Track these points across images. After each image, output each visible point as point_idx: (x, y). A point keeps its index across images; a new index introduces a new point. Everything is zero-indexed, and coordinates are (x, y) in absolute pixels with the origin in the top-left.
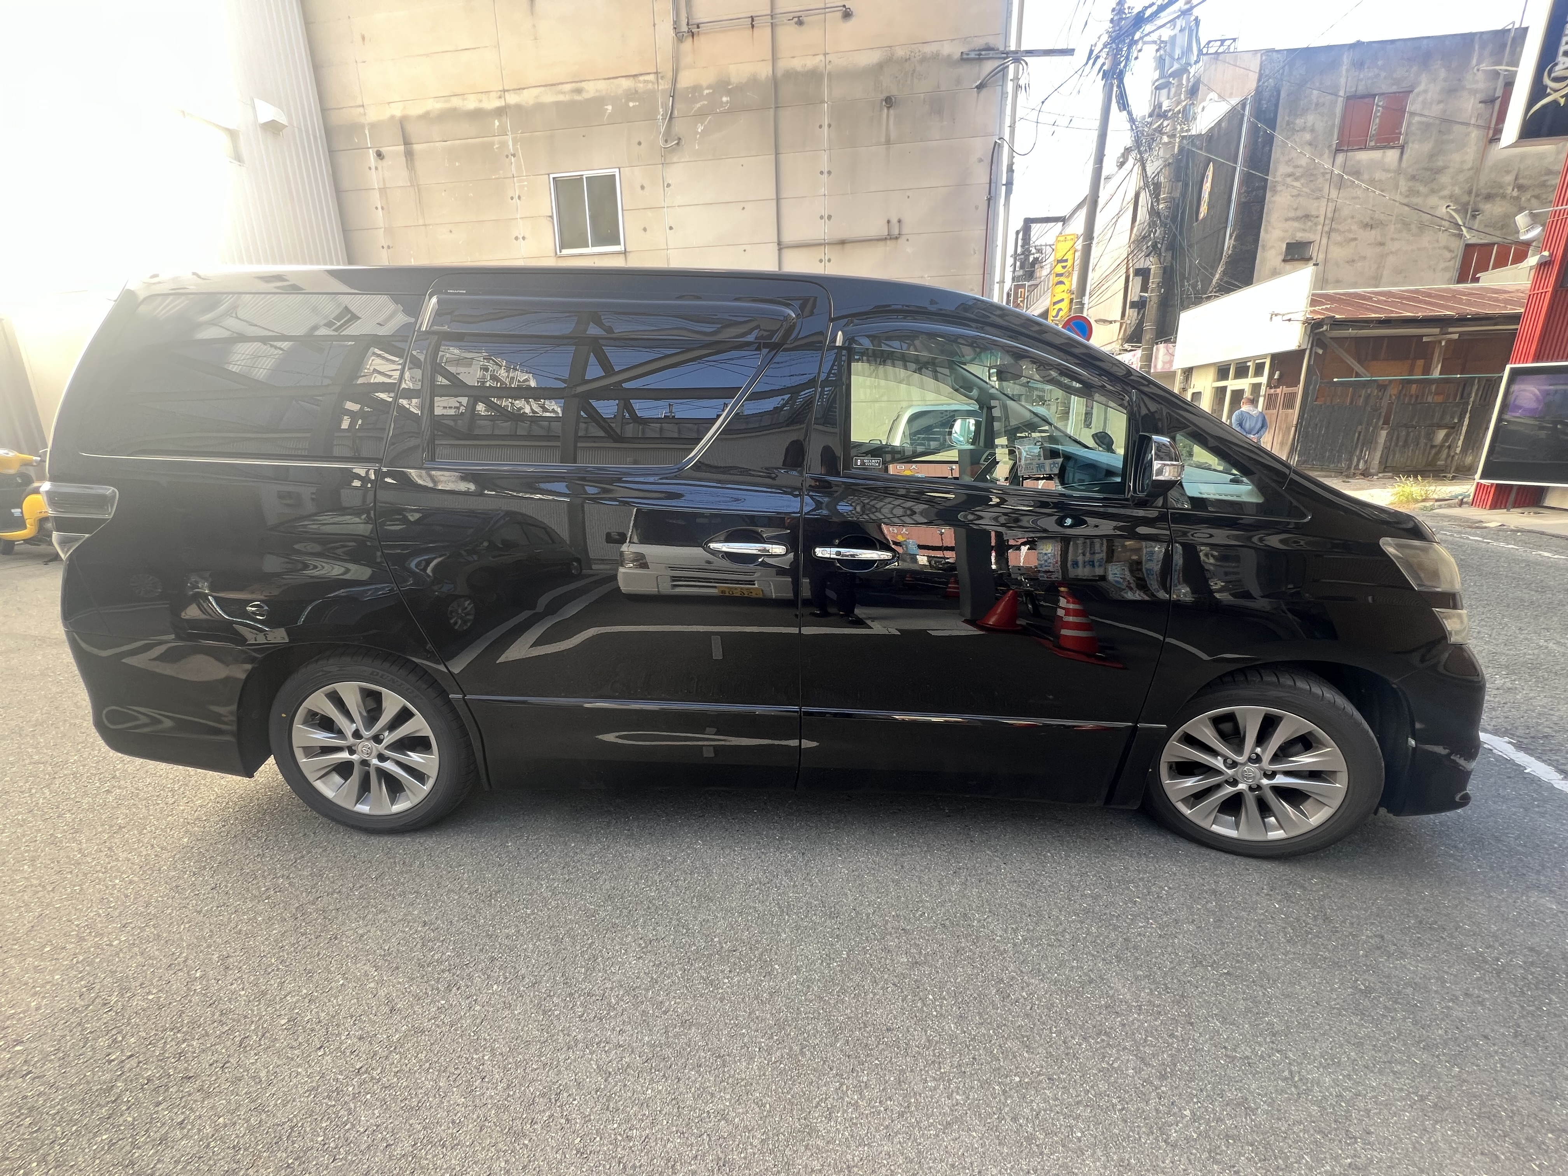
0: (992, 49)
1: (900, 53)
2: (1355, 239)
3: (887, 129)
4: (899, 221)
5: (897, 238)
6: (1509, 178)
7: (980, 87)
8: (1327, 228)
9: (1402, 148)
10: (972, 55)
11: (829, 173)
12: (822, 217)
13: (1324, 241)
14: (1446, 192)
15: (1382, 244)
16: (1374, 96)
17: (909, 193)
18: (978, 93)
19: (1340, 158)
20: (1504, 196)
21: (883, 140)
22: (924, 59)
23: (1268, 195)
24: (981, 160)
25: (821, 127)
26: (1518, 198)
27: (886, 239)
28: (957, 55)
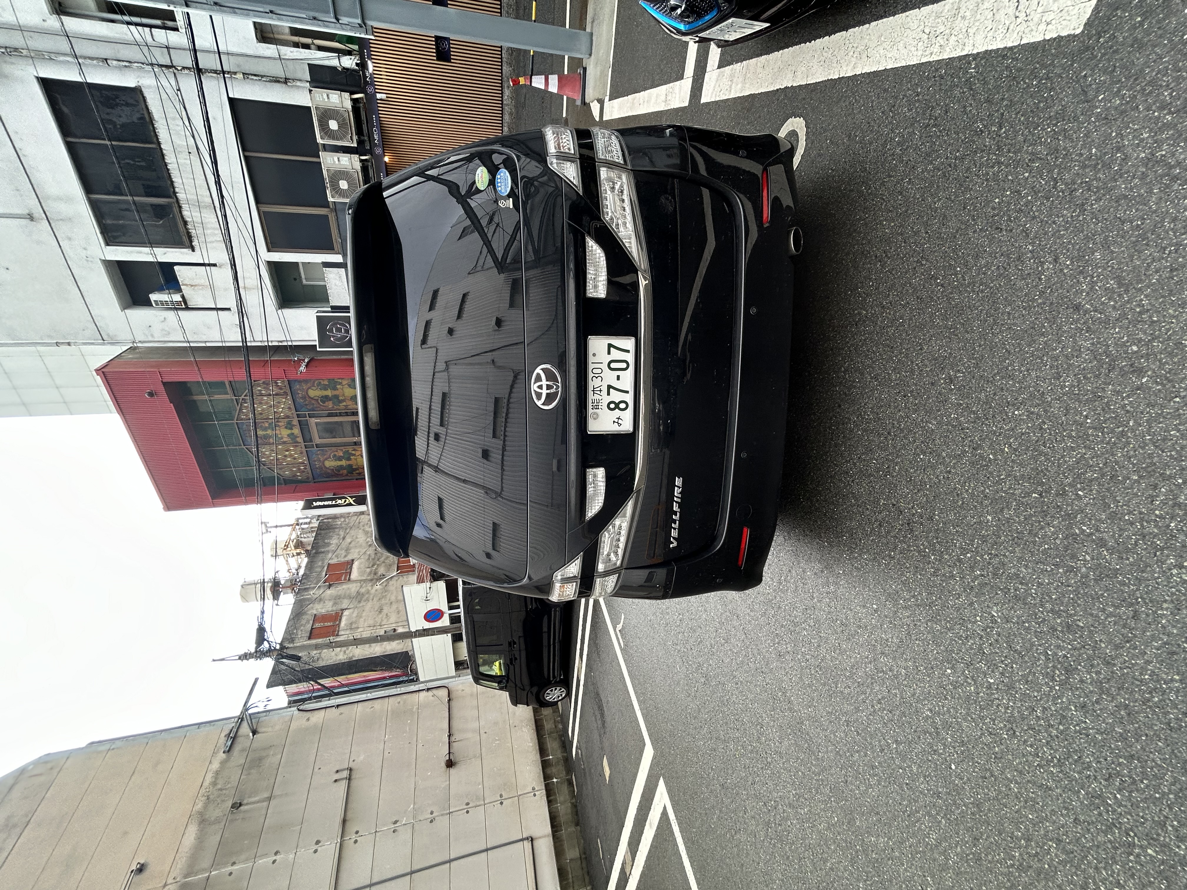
0: (231, 731)
1: (199, 806)
2: (387, 614)
3: (258, 802)
4: (337, 771)
5: (351, 770)
6: (368, 570)
7: (254, 732)
8: (379, 627)
9: (342, 610)
10: (229, 743)
11: (276, 853)
12: (316, 851)
13: (386, 626)
14: (370, 588)
15: (391, 603)
16: (312, 629)
17: (316, 770)
18: (259, 733)
19: (340, 633)
20: (376, 569)
21: (265, 804)
22: (214, 784)
23: (354, 659)
24: (308, 719)
25: (230, 874)
26: (378, 565)
27: (349, 779)
28: (224, 756)
